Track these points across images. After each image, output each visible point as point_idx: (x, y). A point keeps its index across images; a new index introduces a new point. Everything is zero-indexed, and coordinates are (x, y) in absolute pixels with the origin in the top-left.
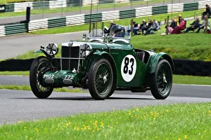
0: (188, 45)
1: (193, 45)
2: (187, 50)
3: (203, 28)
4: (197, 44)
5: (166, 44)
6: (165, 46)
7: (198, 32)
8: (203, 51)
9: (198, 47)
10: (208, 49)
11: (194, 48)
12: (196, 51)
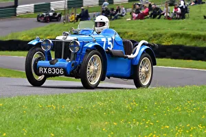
0: (149, 30)
1: (153, 30)
2: (147, 34)
3: (164, 14)
4: (157, 29)
5: (129, 28)
6: (128, 30)
7: (159, 18)
8: (161, 35)
9: (157, 31)
10: (166, 34)
11: (154, 32)
12: (155, 36)
